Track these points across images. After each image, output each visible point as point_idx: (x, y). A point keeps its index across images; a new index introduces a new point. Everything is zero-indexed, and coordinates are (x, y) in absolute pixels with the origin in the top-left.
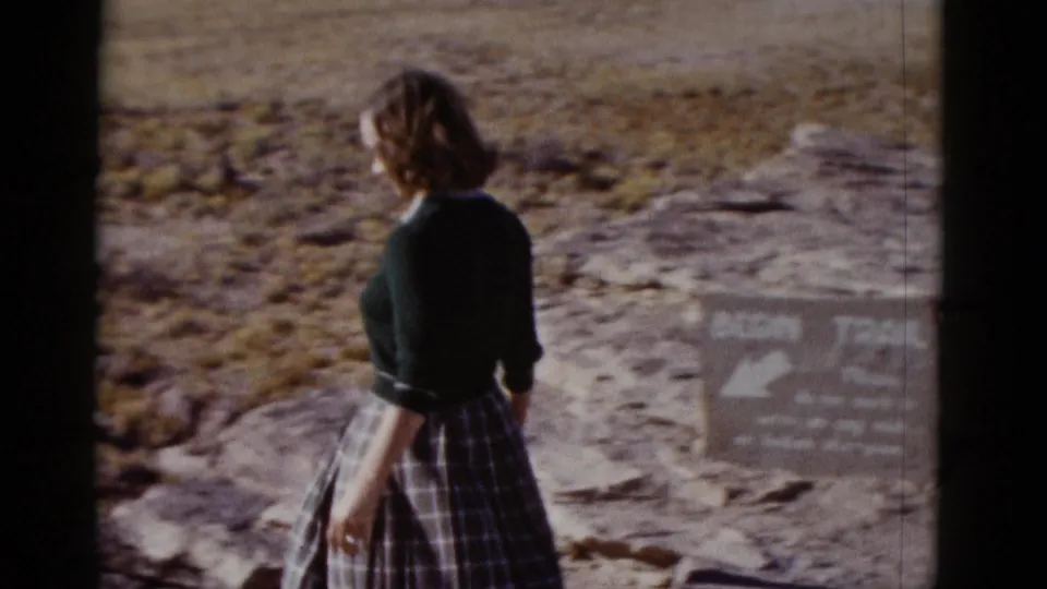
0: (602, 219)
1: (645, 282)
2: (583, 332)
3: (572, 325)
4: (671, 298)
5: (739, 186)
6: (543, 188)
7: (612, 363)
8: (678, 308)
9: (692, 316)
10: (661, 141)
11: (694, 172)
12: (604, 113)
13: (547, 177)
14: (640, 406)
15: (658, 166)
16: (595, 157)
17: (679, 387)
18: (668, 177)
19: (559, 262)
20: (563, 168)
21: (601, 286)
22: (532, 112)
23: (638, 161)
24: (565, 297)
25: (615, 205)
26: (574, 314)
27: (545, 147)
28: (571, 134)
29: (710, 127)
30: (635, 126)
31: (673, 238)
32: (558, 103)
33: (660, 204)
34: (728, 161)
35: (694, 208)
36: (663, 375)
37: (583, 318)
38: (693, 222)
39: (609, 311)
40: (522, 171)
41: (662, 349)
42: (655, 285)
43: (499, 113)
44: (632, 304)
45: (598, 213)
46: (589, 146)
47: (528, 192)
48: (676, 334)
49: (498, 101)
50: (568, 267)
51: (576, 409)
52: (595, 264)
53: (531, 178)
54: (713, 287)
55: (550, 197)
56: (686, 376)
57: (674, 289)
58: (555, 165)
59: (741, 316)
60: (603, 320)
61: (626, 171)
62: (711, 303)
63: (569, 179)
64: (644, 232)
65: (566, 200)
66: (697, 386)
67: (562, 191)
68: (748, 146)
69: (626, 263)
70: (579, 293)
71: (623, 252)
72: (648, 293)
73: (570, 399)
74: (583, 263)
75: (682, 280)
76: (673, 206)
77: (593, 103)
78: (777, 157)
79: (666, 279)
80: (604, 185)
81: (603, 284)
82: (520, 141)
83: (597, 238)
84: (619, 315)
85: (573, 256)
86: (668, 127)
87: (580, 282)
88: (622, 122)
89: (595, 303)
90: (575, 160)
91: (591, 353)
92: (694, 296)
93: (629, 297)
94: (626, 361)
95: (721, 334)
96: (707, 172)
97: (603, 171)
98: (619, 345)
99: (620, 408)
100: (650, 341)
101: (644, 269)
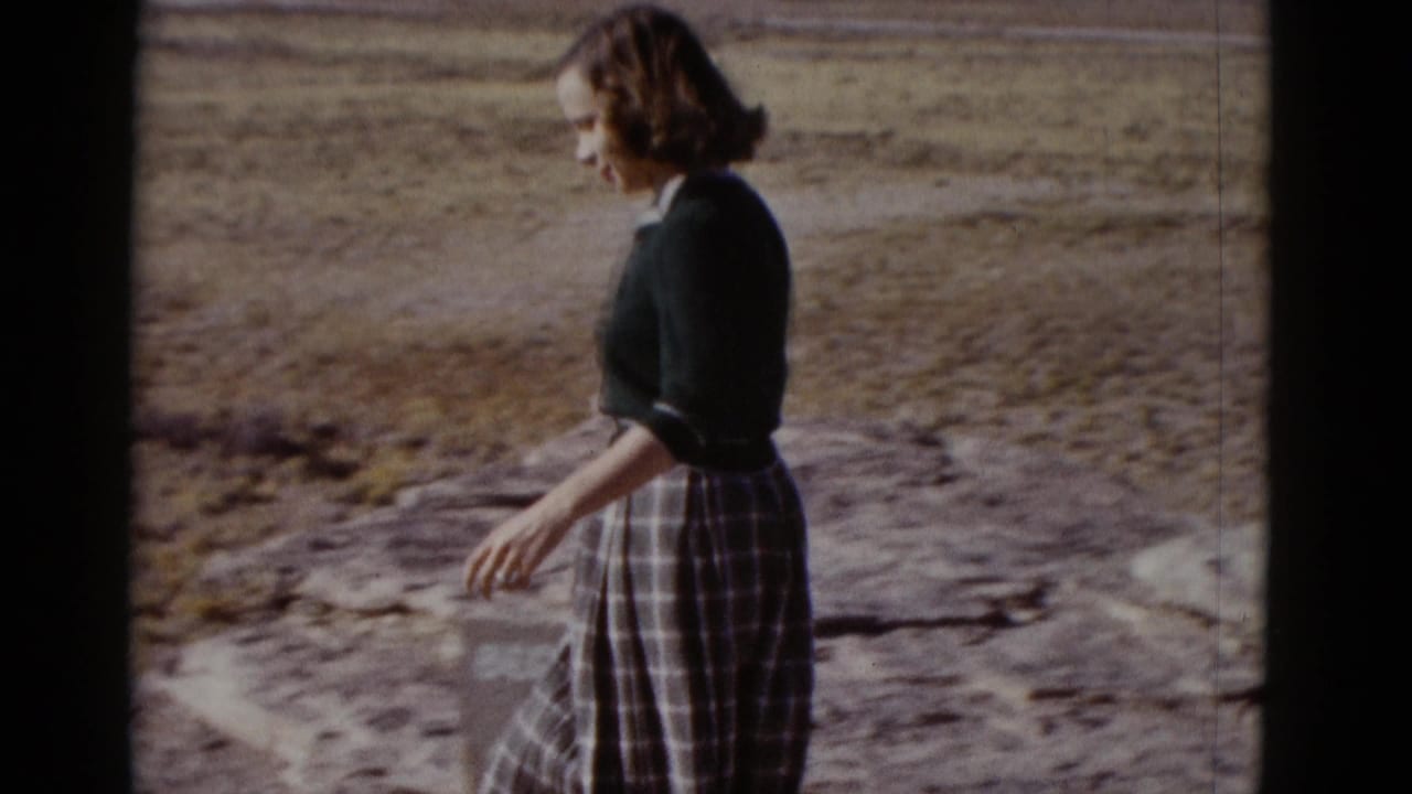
0: (340, 518)
1: (386, 604)
2: (299, 674)
3: (284, 664)
4: (421, 627)
5: (517, 472)
6: (258, 477)
7: (337, 714)
8: (432, 640)
9: (450, 649)
10: (420, 412)
11: (464, 453)
12: (341, 374)
13: (262, 462)
14: (378, 773)
15: (416, 444)
16: (328, 433)
17: (431, 746)
18: (430, 460)
19: (269, 579)
20: (284, 450)
21: (325, 611)
22: (241, 373)
23: (391, 437)
24: (275, 626)
25: (357, 498)
26: (289, 649)
27: (260, 421)
28: (293, 404)
29: (488, 390)
30: (384, 390)
31: (423, 544)
32: (277, 362)
33: (408, 498)
34: (511, 438)
35: (453, 503)
36: (410, 730)
37: (302, 654)
38: (453, 523)
39: (336, 644)
40: (228, 454)
41: (409, 695)
42: (399, 609)
43: (194, 376)
44: (368, 635)
45: (332, 510)
46: (321, 418)
47: (238, 482)
48: (428, 674)
49: (195, 359)
50: (281, 586)
51: (292, 777)
52: (318, 581)
53: (241, 463)
54: (482, 611)
55: (267, 488)
56: (442, 731)
57: (424, 613)
58: (274, 445)
59: (516, 649)
60: (327, 656)
61: (370, 452)
62: (475, 633)
63: (293, 464)
64: (383, 538)
65: (290, 492)
66: (456, 744)
67: (283, 481)
68: (539, 416)
69: (359, 581)
70: (296, 621)
71: (355, 563)
72: (390, 619)
73: (285, 765)
74: (301, 579)
75: (437, 600)
76: (423, 503)
77: (325, 360)
78: (573, 432)
79: (415, 600)
80: (341, 471)
81: (328, 608)
82: (225, 414)
83: (319, 545)
84: (348, 651)
85: (286, 571)
86: (429, 392)
87: (296, 605)
88: (365, 386)
89: (317, 634)
90: (300, 438)
91: (313, 703)
92: (453, 622)
93: (365, 625)
94: (360, 712)
95: (490, 675)
96: (483, 451)
97: (338, 453)
98: (349, 690)
99: (352, 776)
100: (395, 684)
101: (386, 587)
